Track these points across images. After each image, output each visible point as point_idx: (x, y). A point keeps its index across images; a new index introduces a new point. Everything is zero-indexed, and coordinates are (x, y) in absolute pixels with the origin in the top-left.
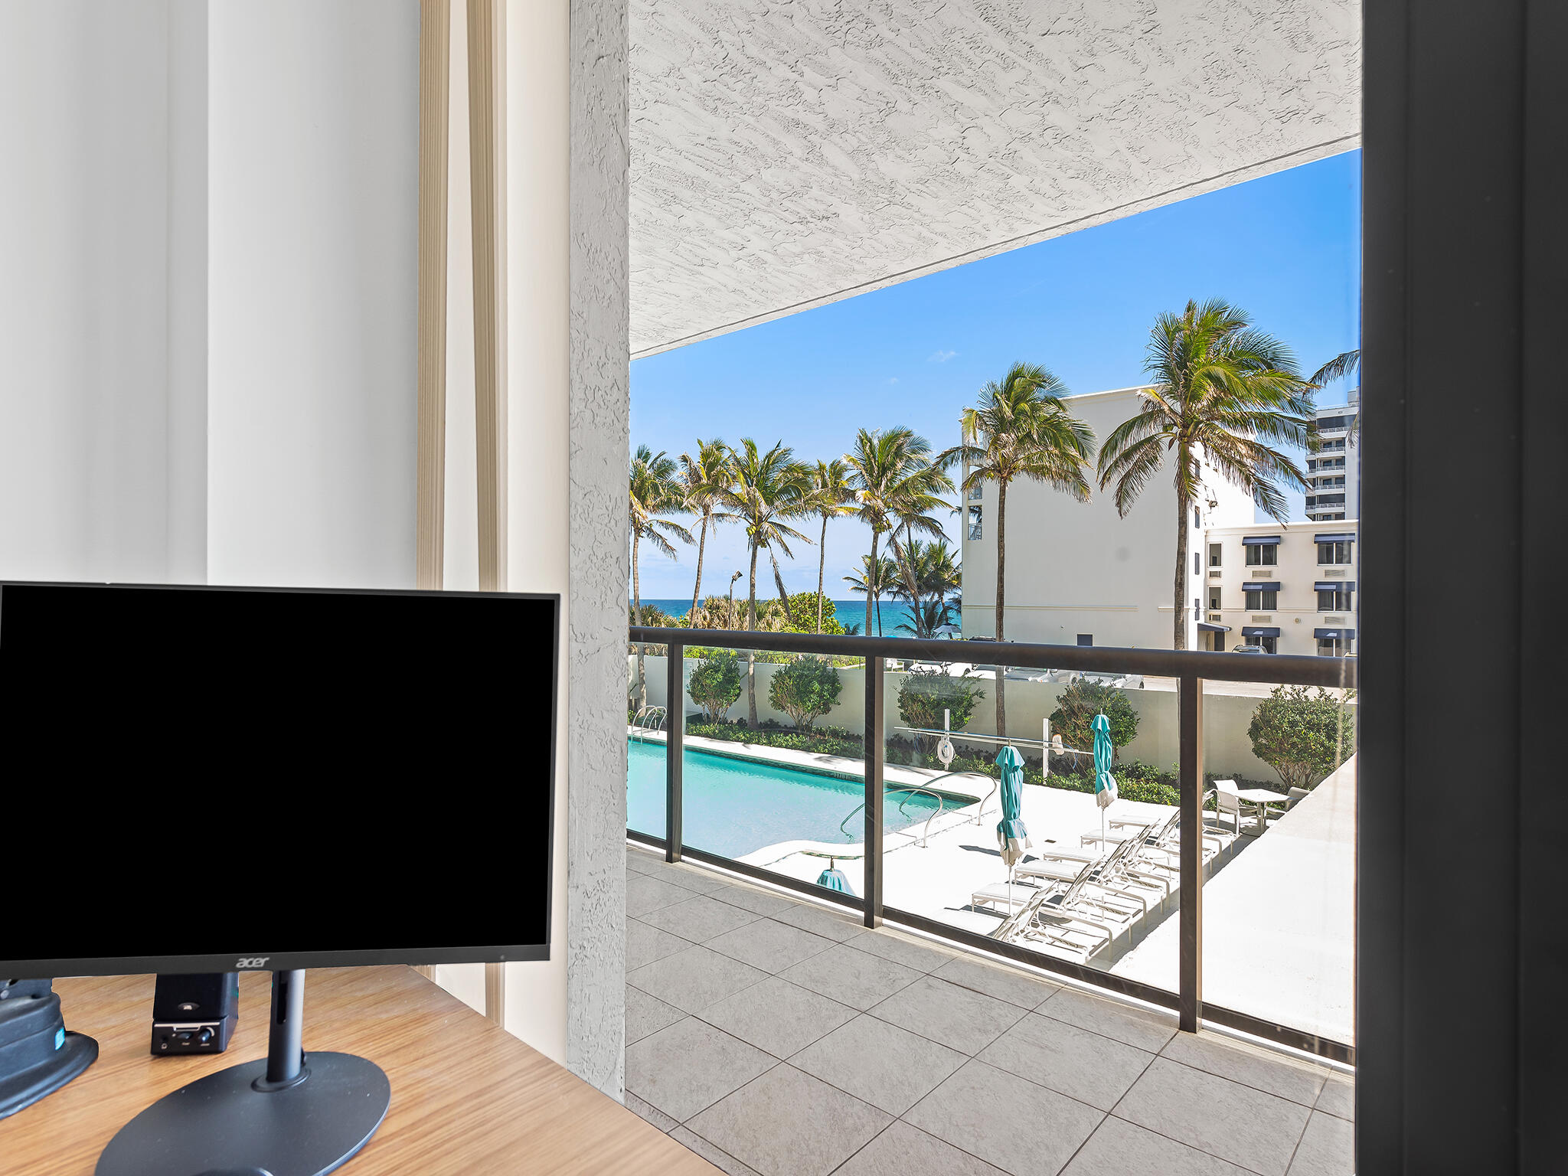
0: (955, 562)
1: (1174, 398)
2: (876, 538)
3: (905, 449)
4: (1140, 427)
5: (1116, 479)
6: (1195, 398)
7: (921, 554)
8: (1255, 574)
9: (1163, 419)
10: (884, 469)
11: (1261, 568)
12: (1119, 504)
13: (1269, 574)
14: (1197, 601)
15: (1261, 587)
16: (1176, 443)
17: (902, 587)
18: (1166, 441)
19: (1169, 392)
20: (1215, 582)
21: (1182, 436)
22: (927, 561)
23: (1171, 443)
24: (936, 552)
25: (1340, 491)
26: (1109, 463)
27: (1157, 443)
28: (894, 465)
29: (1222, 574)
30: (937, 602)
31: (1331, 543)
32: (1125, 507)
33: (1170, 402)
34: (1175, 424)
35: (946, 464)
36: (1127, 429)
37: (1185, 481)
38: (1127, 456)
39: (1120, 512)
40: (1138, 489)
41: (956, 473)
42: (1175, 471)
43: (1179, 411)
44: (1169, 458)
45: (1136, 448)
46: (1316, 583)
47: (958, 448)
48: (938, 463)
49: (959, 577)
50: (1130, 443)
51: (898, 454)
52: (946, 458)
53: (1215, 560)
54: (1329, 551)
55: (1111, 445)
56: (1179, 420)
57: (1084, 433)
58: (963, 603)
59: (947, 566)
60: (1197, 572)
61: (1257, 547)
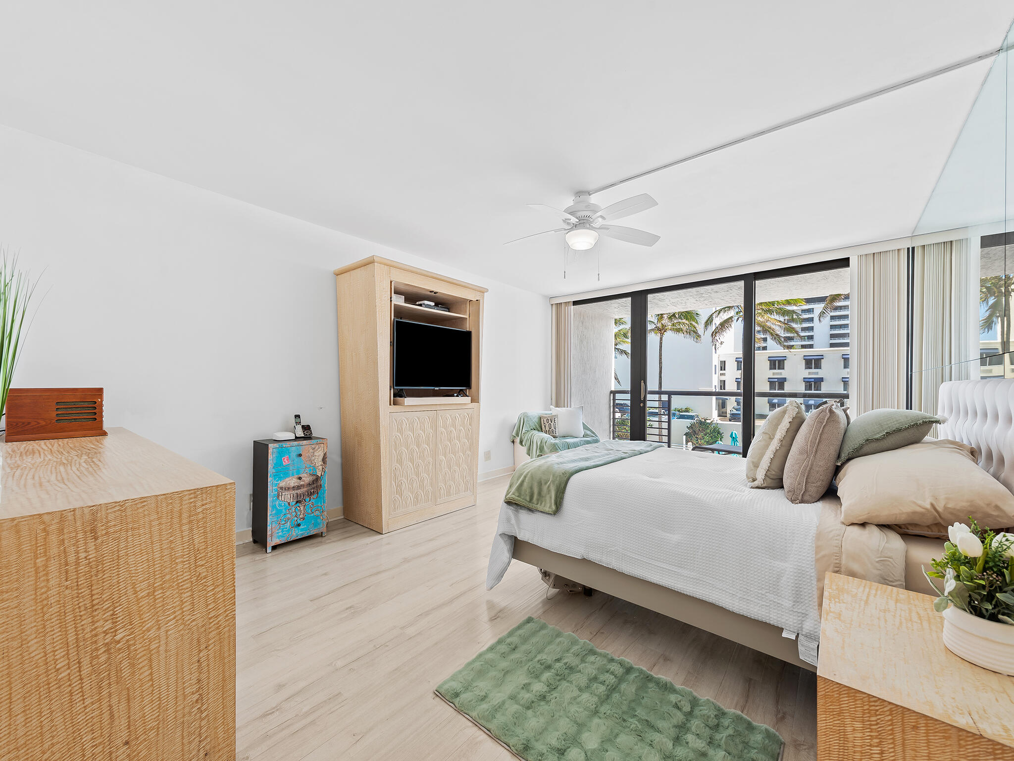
11: (777, 371)
14: (715, 386)
18: (735, 318)
20: (723, 378)
23: (738, 319)
29: (726, 374)
31: (775, 361)
46: (769, 378)
53: (722, 368)
54: (775, 365)
60: (715, 374)
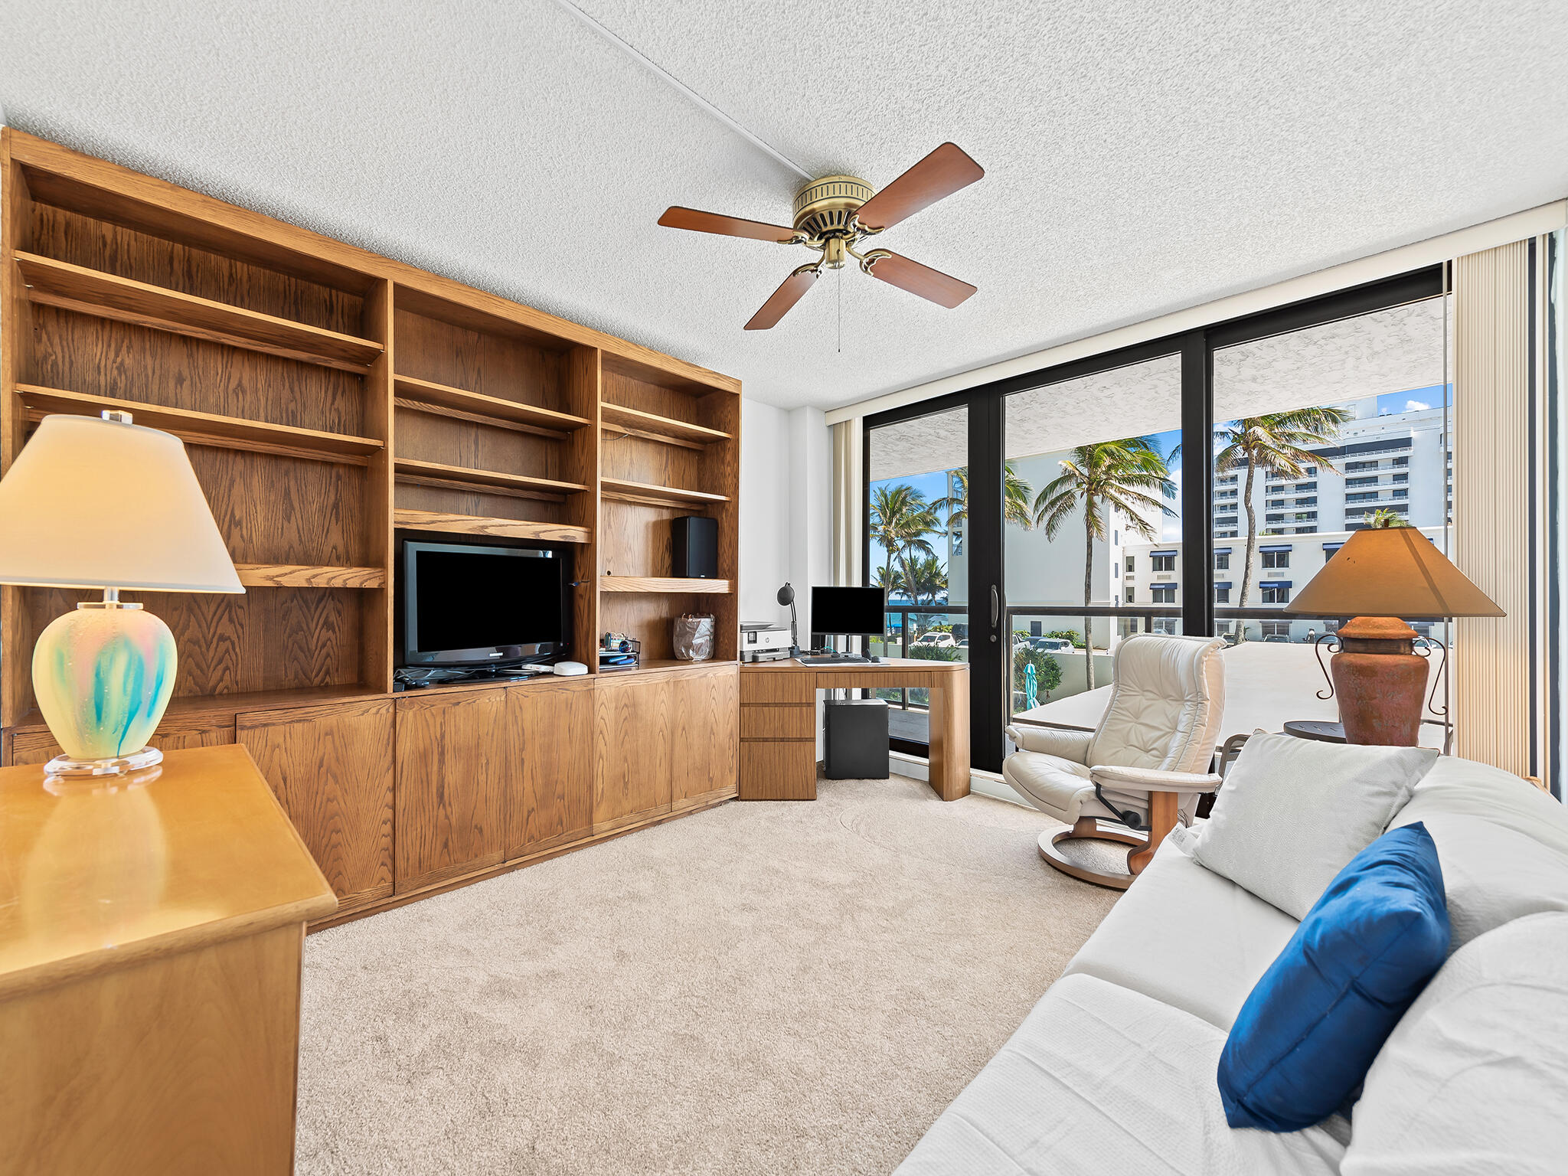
0: (944, 571)
1: (1083, 466)
2: (889, 557)
3: (908, 499)
4: (1062, 485)
5: (1046, 518)
6: (1097, 465)
7: (919, 566)
8: (1159, 577)
9: (1077, 480)
10: (893, 513)
11: (1164, 573)
12: (1048, 533)
13: (1169, 577)
14: (1117, 597)
15: (1164, 586)
16: (1085, 494)
17: (906, 590)
18: (1078, 494)
19: (1081, 462)
20: (1130, 584)
21: (1088, 490)
22: (923, 571)
23: (1082, 494)
24: (930, 565)
25: (1234, 515)
26: (1042, 508)
27: (1073, 496)
28: (901, 510)
29: (1135, 578)
30: (931, 600)
32: (1052, 535)
33: (1081, 468)
34: (1084, 483)
35: (936, 509)
36: (1053, 486)
37: (1092, 521)
38: (1053, 503)
39: (1049, 538)
40: (1060, 523)
41: (943, 515)
42: (1084, 512)
43: (1087, 474)
44: (1081, 503)
45: (1058, 499)
47: (944, 499)
48: (931, 508)
49: (946, 582)
50: (1055, 495)
51: (904, 502)
52: (936, 505)
53: (1130, 568)
55: (1043, 496)
56: (1086, 480)
57: (1025, 488)
58: (949, 600)
59: (938, 574)
60: (1117, 576)
61: (1160, 558)
